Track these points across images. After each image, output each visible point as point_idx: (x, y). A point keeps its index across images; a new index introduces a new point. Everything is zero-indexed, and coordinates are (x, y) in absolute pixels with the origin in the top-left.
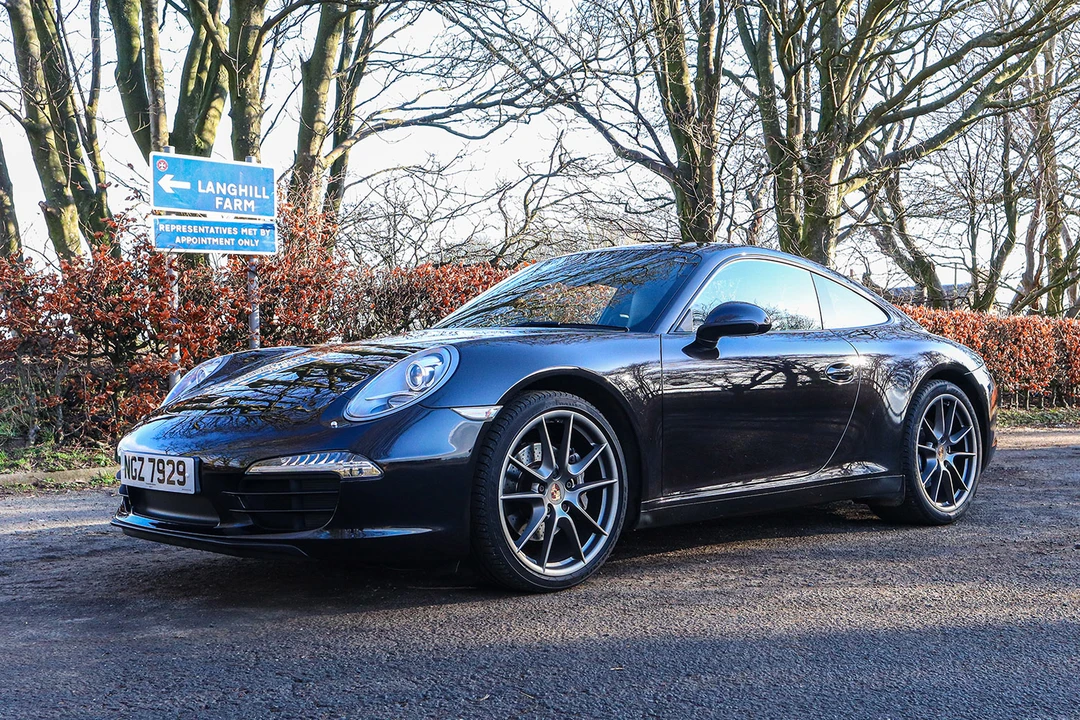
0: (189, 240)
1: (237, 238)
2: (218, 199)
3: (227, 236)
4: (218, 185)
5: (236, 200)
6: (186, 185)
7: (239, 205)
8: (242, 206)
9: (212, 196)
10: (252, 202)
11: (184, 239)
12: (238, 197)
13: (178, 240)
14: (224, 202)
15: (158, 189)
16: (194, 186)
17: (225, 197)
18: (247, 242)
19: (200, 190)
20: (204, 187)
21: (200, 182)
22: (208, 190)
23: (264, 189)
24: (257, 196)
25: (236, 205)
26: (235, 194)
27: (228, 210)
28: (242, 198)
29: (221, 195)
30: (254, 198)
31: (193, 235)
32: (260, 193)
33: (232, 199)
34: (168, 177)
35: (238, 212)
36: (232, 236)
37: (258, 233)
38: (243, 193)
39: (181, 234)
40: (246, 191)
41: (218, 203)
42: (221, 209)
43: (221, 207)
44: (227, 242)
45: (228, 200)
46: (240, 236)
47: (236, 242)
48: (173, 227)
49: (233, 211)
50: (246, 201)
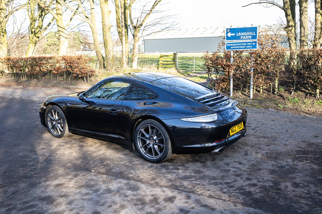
0: (234, 47)
1: (246, 46)
2: (241, 37)
3: (244, 46)
4: (242, 33)
5: (246, 36)
6: (234, 34)
7: (247, 38)
8: (248, 38)
9: (240, 36)
10: (251, 36)
11: (233, 47)
12: (247, 35)
13: (231, 48)
14: (243, 37)
15: (227, 36)
16: (236, 34)
17: (243, 36)
18: (249, 47)
19: (237, 35)
20: (238, 34)
21: (237, 33)
22: (239, 35)
23: (254, 32)
24: (252, 34)
25: (246, 37)
26: (246, 35)
27: (244, 39)
28: (248, 36)
29: (242, 35)
30: (251, 35)
31: (235, 46)
32: (253, 34)
33: (245, 36)
34: (230, 33)
35: (247, 39)
36: (245, 45)
37: (252, 44)
38: (248, 34)
39: (232, 46)
40: (249, 34)
41: (241, 38)
42: (242, 39)
43: (242, 38)
44: (244, 47)
45: (244, 37)
46: (247, 45)
47: (246, 47)
48: (230, 45)
49: (246, 39)
50: (249, 36)
